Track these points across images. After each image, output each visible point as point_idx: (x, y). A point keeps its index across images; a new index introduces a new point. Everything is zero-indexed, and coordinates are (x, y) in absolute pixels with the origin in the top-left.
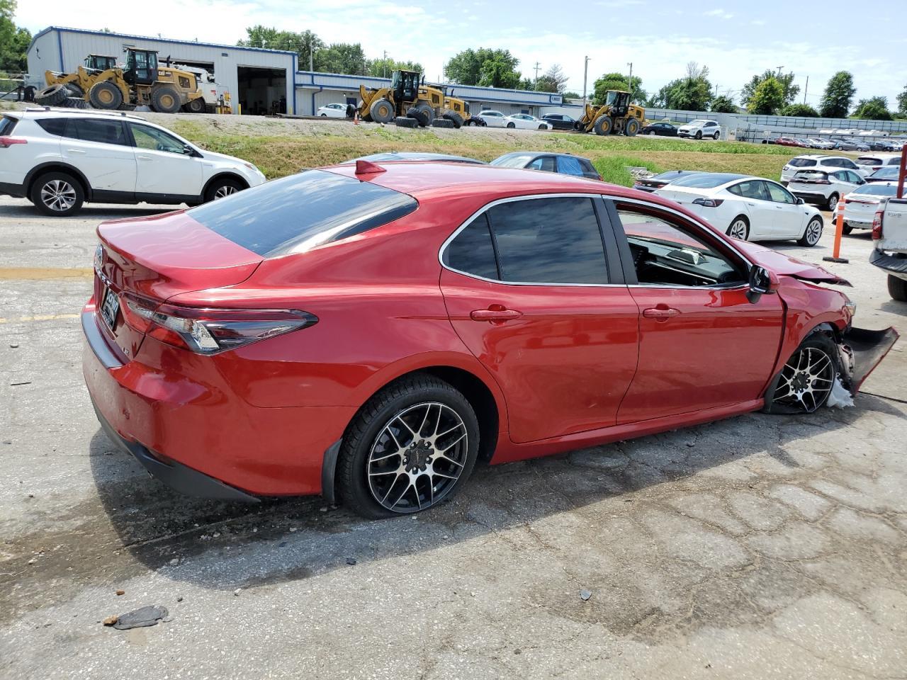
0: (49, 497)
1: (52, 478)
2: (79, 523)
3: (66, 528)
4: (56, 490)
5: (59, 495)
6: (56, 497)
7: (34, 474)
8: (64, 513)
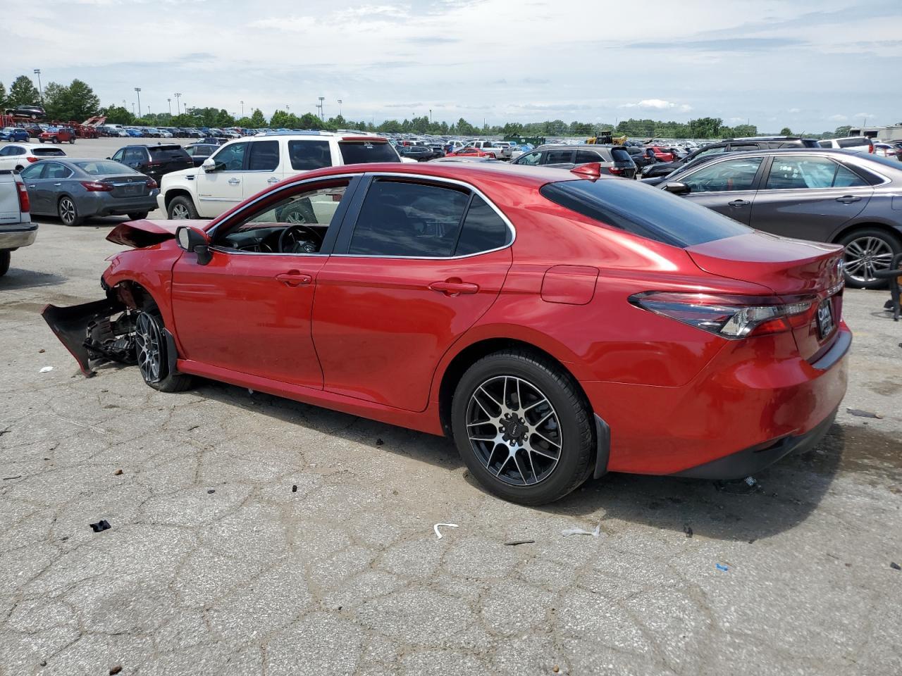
0: (879, 486)
1: (867, 500)
2: (866, 461)
3: (878, 462)
4: (870, 489)
5: (870, 484)
6: (873, 484)
7: (883, 513)
8: (873, 471)
